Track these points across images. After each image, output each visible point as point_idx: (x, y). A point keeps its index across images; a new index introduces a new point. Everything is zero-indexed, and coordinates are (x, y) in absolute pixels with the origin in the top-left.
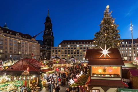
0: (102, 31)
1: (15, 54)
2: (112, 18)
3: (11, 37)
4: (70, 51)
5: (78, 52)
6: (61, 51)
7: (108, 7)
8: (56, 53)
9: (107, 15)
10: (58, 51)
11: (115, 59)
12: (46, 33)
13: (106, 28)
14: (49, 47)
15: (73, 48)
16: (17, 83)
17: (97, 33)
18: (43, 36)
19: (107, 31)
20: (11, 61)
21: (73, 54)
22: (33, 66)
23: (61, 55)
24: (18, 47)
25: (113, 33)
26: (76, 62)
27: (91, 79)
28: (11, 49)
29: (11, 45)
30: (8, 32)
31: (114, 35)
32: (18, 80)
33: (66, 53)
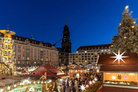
0: (120, 34)
1: (39, 61)
2: (132, 19)
3: (35, 46)
4: (87, 57)
5: (96, 58)
6: (78, 57)
7: (127, 7)
8: (74, 59)
9: (127, 16)
10: (75, 57)
11: (131, 64)
12: (64, 41)
13: (126, 30)
14: (67, 53)
15: (91, 54)
16: (37, 86)
17: (115, 37)
18: (61, 44)
19: (127, 34)
20: (34, 67)
21: (91, 60)
22: (50, 71)
23: (78, 61)
24: (41, 55)
25: (135, 35)
26: (92, 68)
27: (103, 86)
28: (35, 56)
29: (35, 53)
30: (33, 42)
31: (136, 38)
32: (37, 84)
33: (83, 59)
